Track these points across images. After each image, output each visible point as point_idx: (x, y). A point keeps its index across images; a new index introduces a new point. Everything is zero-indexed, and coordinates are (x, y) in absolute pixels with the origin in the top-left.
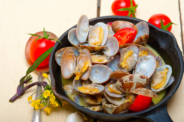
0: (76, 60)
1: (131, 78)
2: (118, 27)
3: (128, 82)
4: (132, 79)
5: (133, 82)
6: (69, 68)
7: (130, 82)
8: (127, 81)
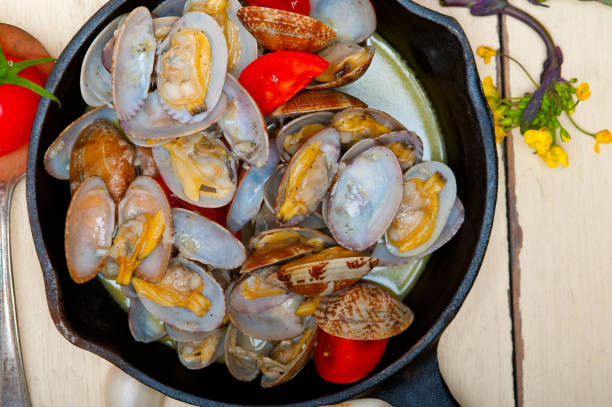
0: (117, 209)
1: (317, 272)
2: (262, 30)
3: (307, 282)
4: (321, 276)
5: (325, 280)
6: (91, 237)
7: (315, 281)
8: (303, 281)
